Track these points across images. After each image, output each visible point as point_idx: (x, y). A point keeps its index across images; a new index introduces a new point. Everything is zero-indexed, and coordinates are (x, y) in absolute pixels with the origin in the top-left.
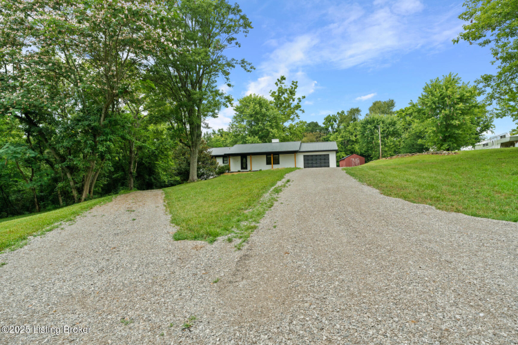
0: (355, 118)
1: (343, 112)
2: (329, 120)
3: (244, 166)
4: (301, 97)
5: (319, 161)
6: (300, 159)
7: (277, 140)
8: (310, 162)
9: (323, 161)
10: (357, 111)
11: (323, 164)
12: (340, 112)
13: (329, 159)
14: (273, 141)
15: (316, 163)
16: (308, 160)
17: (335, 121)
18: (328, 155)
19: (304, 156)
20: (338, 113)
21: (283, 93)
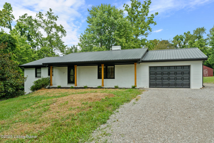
0: (200, 36)
1: (189, 32)
2: (177, 39)
3: (71, 80)
4: (154, 14)
5: (172, 76)
6: (144, 71)
7: (119, 48)
8: (159, 76)
9: (179, 76)
10: (203, 30)
11: (179, 82)
12: (186, 33)
13: (189, 73)
14: (114, 48)
15: (169, 79)
16: (156, 74)
17: (182, 40)
18: (189, 67)
19: (150, 67)
20: (185, 33)
21: (137, 7)
